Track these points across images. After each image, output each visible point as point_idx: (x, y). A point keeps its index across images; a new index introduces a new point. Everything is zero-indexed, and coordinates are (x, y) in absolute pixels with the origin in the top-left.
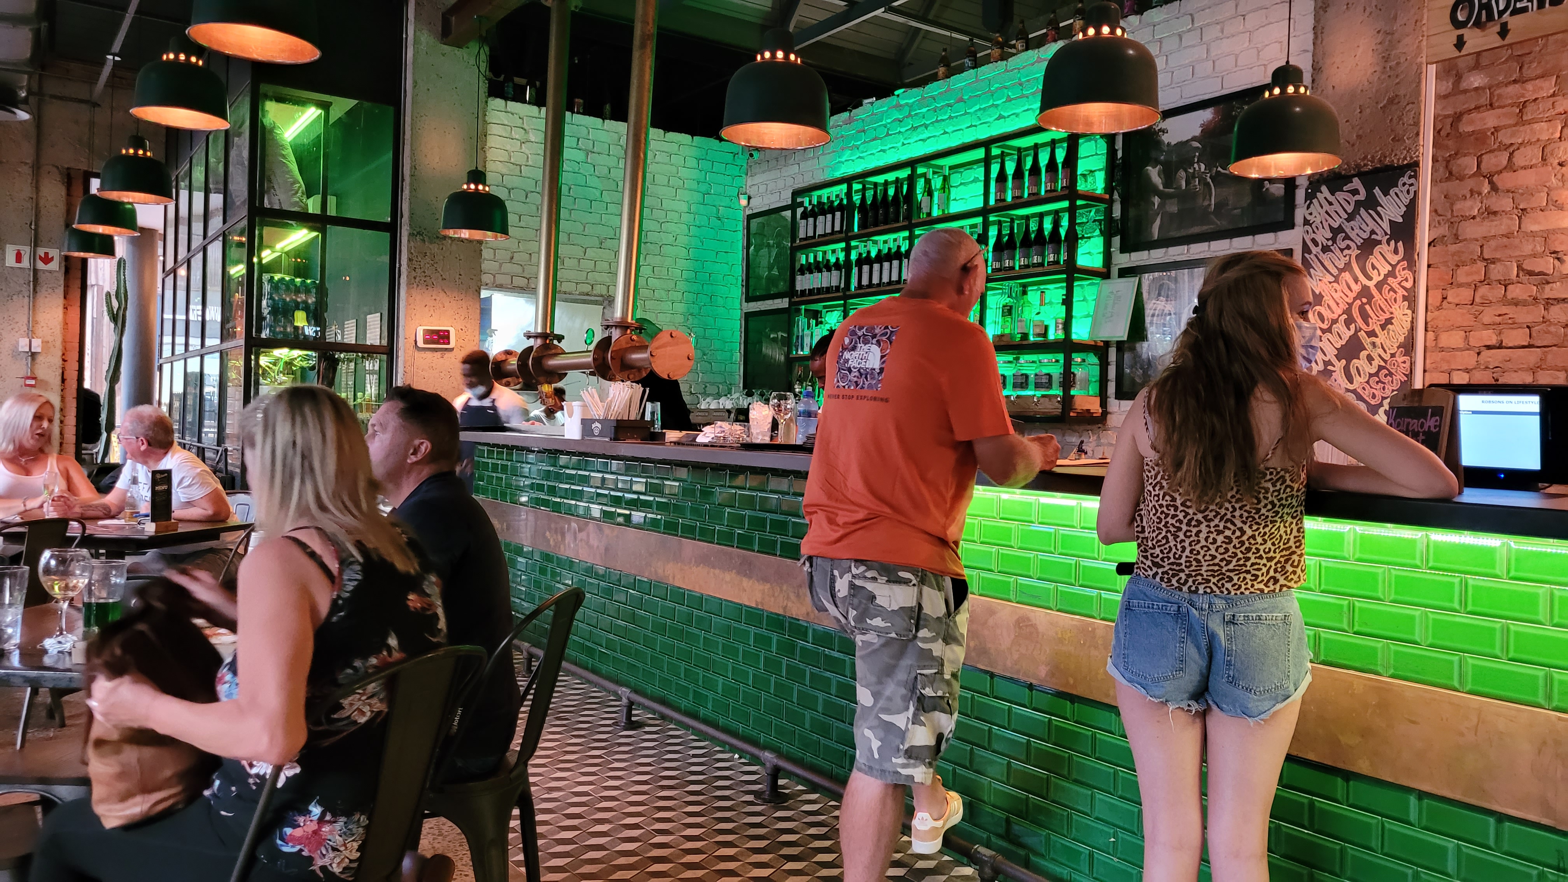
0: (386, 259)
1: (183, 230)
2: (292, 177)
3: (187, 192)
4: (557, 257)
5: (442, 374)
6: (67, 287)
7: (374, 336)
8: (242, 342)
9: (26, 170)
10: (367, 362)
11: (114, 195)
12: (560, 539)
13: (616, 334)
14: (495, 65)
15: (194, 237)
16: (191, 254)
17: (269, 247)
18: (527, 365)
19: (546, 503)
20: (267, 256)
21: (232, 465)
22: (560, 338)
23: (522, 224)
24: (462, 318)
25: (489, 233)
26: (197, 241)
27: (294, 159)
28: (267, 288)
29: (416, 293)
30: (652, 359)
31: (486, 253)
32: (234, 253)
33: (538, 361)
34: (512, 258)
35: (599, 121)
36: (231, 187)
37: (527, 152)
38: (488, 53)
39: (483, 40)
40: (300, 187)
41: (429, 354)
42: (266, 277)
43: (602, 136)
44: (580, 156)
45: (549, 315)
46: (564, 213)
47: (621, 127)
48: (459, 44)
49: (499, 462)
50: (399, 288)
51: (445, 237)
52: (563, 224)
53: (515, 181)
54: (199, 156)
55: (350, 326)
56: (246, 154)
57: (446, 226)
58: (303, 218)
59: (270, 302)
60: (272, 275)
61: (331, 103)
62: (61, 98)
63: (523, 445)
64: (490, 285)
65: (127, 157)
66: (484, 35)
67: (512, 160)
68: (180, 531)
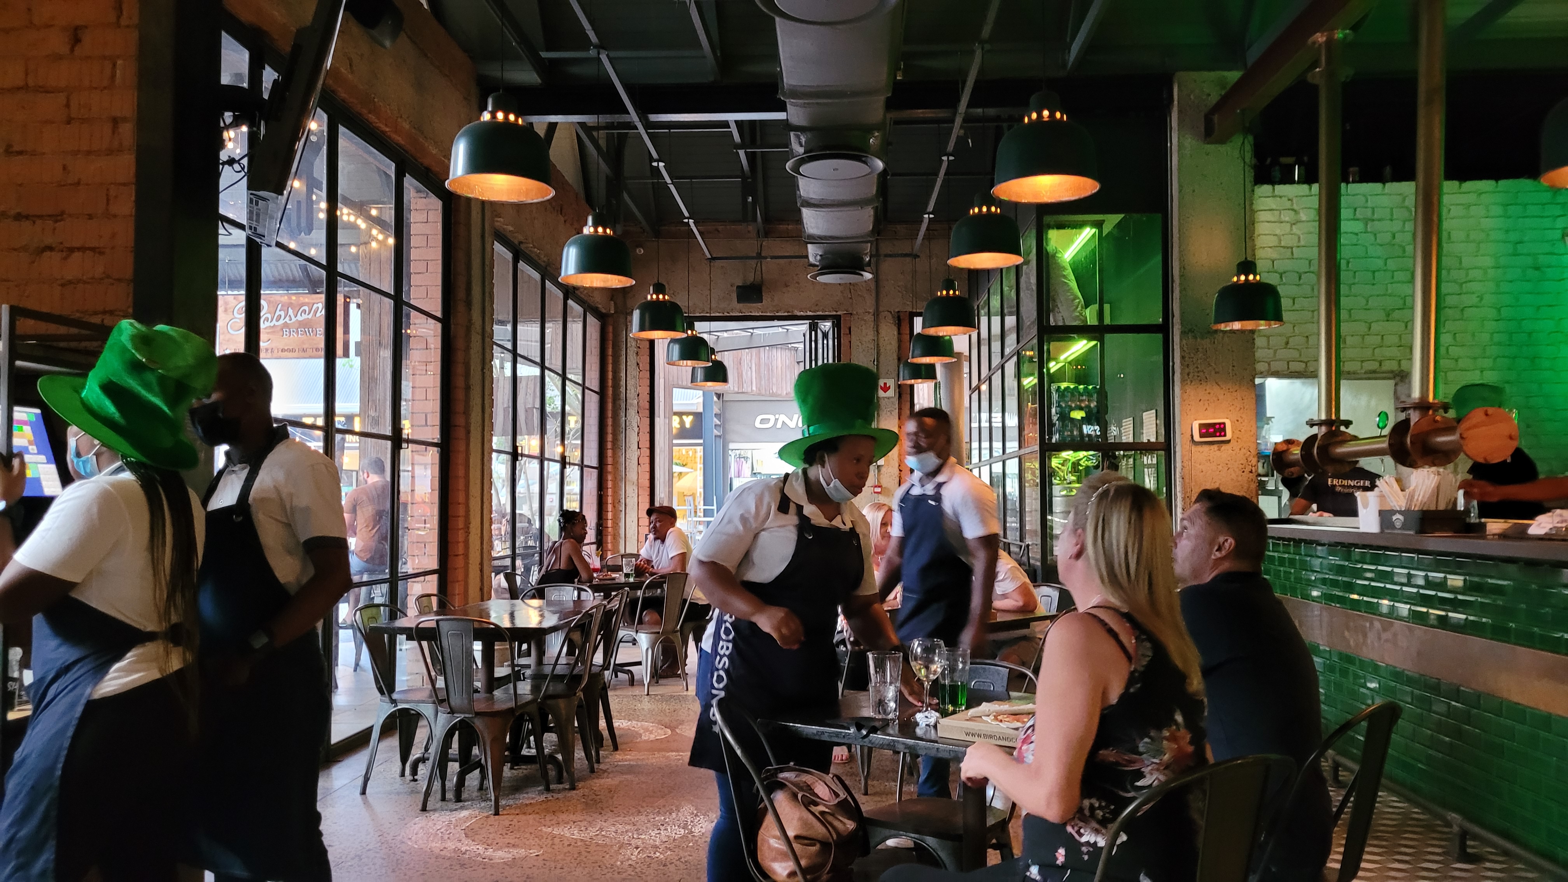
0: (1160, 358)
1: (984, 349)
2: (1073, 294)
3: (986, 318)
4: (1338, 336)
5: (1220, 467)
6: (900, 409)
7: (1150, 432)
8: (1037, 448)
9: (870, 318)
10: (1145, 458)
11: (932, 331)
12: (1361, 640)
13: (1415, 417)
14: (1259, 152)
15: (993, 355)
16: (992, 372)
17: (1055, 359)
18: (1312, 454)
19: (1342, 600)
20: (1053, 366)
21: (1033, 558)
22: (1348, 423)
23: (1297, 306)
24: (1238, 409)
25: (1262, 322)
26: (996, 361)
27: (1073, 278)
28: (1055, 396)
29: (1190, 390)
30: (1462, 442)
31: (1259, 342)
32: (1025, 368)
33: (1324, 449)
34: (1287, 343)
35: (1379, 186)
36: (1023, 309)
37: (1298, 232)
38: (1252, 143)
39: (1246, 131)
40: (1079, 303)
41: (1206, 448)
42: (1054, 387)
43: (1385, 201)
44: (1358, 226)
45: (1333, 399)
46: (1344, 289)
47: (1407, 188)
48: (1222, 141)
49: (1286, 556)
50: (1173, 386)
51: (1216, 331)
52: (1343, 300)
53: (1288, 265)
54: (995, 287)
55: (1128, 424)
56: (1033, 280)
57: (1218, 321)
58: (1084, 330)
59: (1058, 409)
60: (1059, 384)
61: (1104, 221)
62: (890, 256)
63: (1313, 539)
64: (1265, 373)
65: (942, 298)
66: (1247, 125)
67: (1283, 244)
68: (998, 620)
